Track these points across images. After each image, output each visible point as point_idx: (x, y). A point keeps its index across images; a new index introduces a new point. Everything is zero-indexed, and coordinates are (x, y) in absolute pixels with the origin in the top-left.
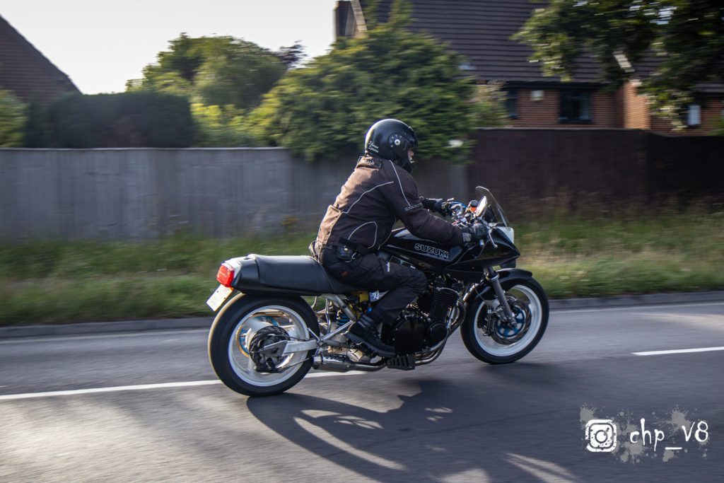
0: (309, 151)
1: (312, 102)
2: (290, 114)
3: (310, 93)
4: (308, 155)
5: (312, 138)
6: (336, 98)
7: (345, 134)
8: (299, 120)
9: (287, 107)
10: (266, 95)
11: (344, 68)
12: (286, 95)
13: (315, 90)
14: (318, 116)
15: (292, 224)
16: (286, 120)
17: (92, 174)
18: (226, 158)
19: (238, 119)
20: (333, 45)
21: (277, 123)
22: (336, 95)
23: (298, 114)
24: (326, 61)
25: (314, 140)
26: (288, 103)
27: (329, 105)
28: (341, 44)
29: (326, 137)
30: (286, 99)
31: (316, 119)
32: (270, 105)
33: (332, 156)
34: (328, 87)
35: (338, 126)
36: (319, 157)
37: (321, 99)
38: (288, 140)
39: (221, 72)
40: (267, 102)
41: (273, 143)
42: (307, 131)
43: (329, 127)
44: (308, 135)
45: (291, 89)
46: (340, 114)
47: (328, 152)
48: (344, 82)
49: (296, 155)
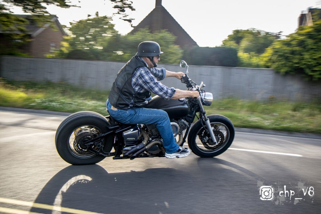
0: (283, 70)
1: (286, 51)
2: (277, 56)
3: (285, 48)
4: (281, 72)
5: (284, 65)
6: (296, 50)
7: (298, 64)
8: (280, 58)
9: (276, 53)
10: (266, 49)
11: (301, 38)
12: (275, 49)
13: (288, 47)
14: (288, 57)
15: (273, 98)
16: (274, 58)
17: (201, 75)
18: (249, 72)
19: (255, 57)
20: (298, 29)
21: (270, 59)
22: (297, 48)
23: (280, 56)
24: (294, 35)
25: (286, 66)
26: (276, 52)
27: (293, 53)
28: (300, 28)
29: (290, 65)
30: (275, 50)
31: (287, 58)
32: (268, 52)
33: (292, 73)
34: (294, 46)
35: (296, 61)
36: (287, 73)
37: (290, 50)
38: (274, 66)
39: (251, 41)
40: (267, 52)
41: (268, 67)
42: (283, 63)
43: (292, 61)
44: (282, 64)
45: (277, 47)
46: (298, 57)
47: (291, 71)
48: (301, 43)
49: (277, 72)
